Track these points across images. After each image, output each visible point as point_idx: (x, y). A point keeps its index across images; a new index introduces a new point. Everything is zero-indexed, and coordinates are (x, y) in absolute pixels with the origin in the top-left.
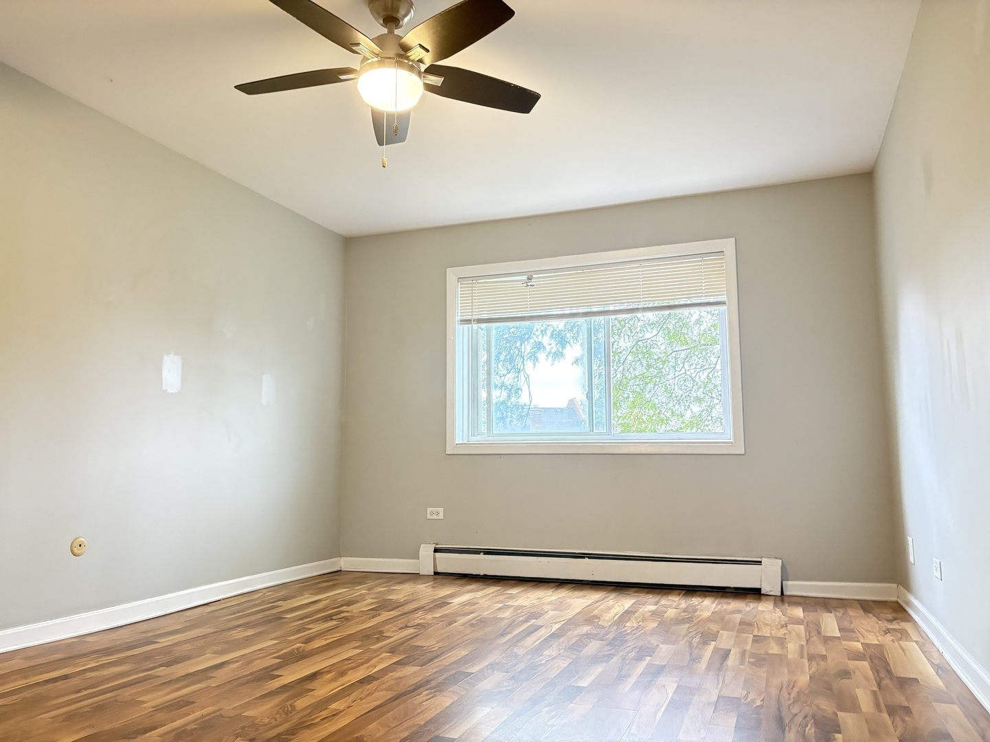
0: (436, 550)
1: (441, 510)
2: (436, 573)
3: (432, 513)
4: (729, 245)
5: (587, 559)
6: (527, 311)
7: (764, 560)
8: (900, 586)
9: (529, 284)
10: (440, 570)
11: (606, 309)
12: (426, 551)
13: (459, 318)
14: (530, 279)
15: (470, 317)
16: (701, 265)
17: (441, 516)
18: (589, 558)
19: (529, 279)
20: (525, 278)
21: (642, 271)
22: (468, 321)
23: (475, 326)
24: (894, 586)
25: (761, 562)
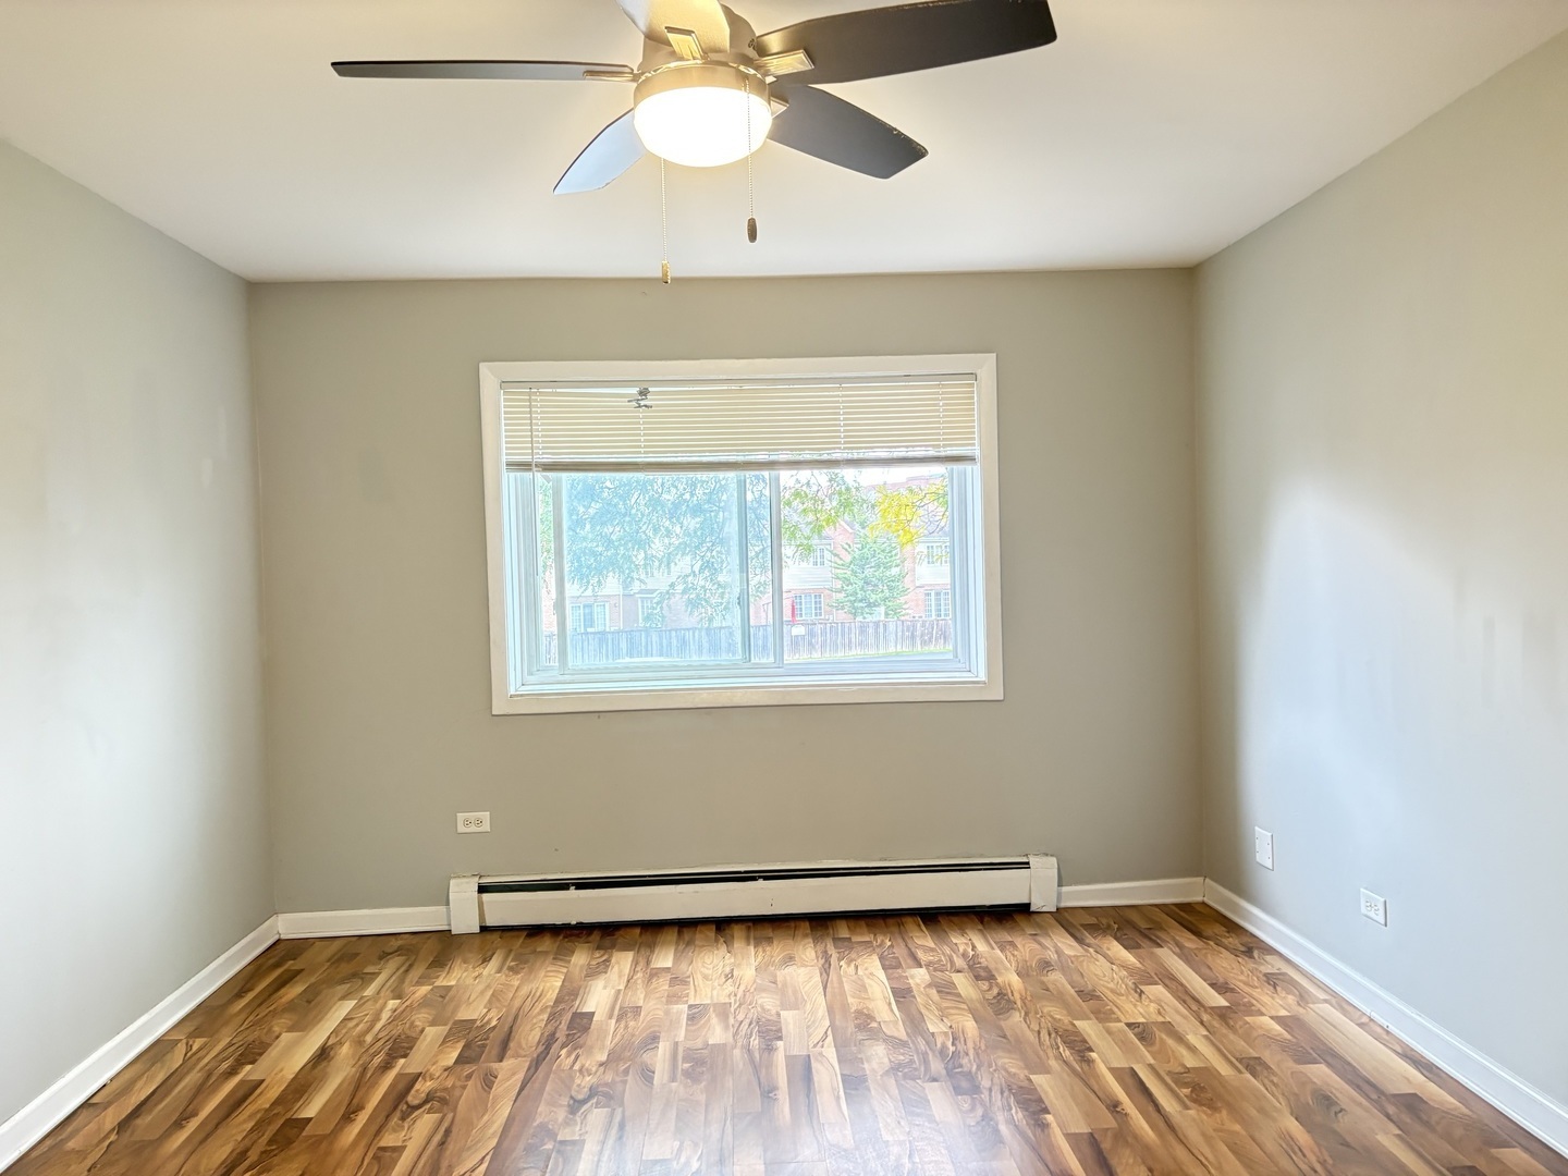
0: (482, 889)
1: (486, 815)
2: (484, 929)
3: (467, 823)
4: (986, 365)
5: (761, 881)
6: (640, 453)
7: (1033, 860)
8: (1207, 880)
9: (642, 403)
10: (490, 922)
11: (773, 458)
12: (463, 891)
13: (504, 459)
14: (644, 393)
15: (527, 458)
16: (938, 393)
17: (486, 827)
18: (766, 878)
19: (641, 393)
20: (635, 391)
21: (843, 396)
22: (525, 466)
23: (539, 476)
24: (1200, 879)
25: (1028, 863)
